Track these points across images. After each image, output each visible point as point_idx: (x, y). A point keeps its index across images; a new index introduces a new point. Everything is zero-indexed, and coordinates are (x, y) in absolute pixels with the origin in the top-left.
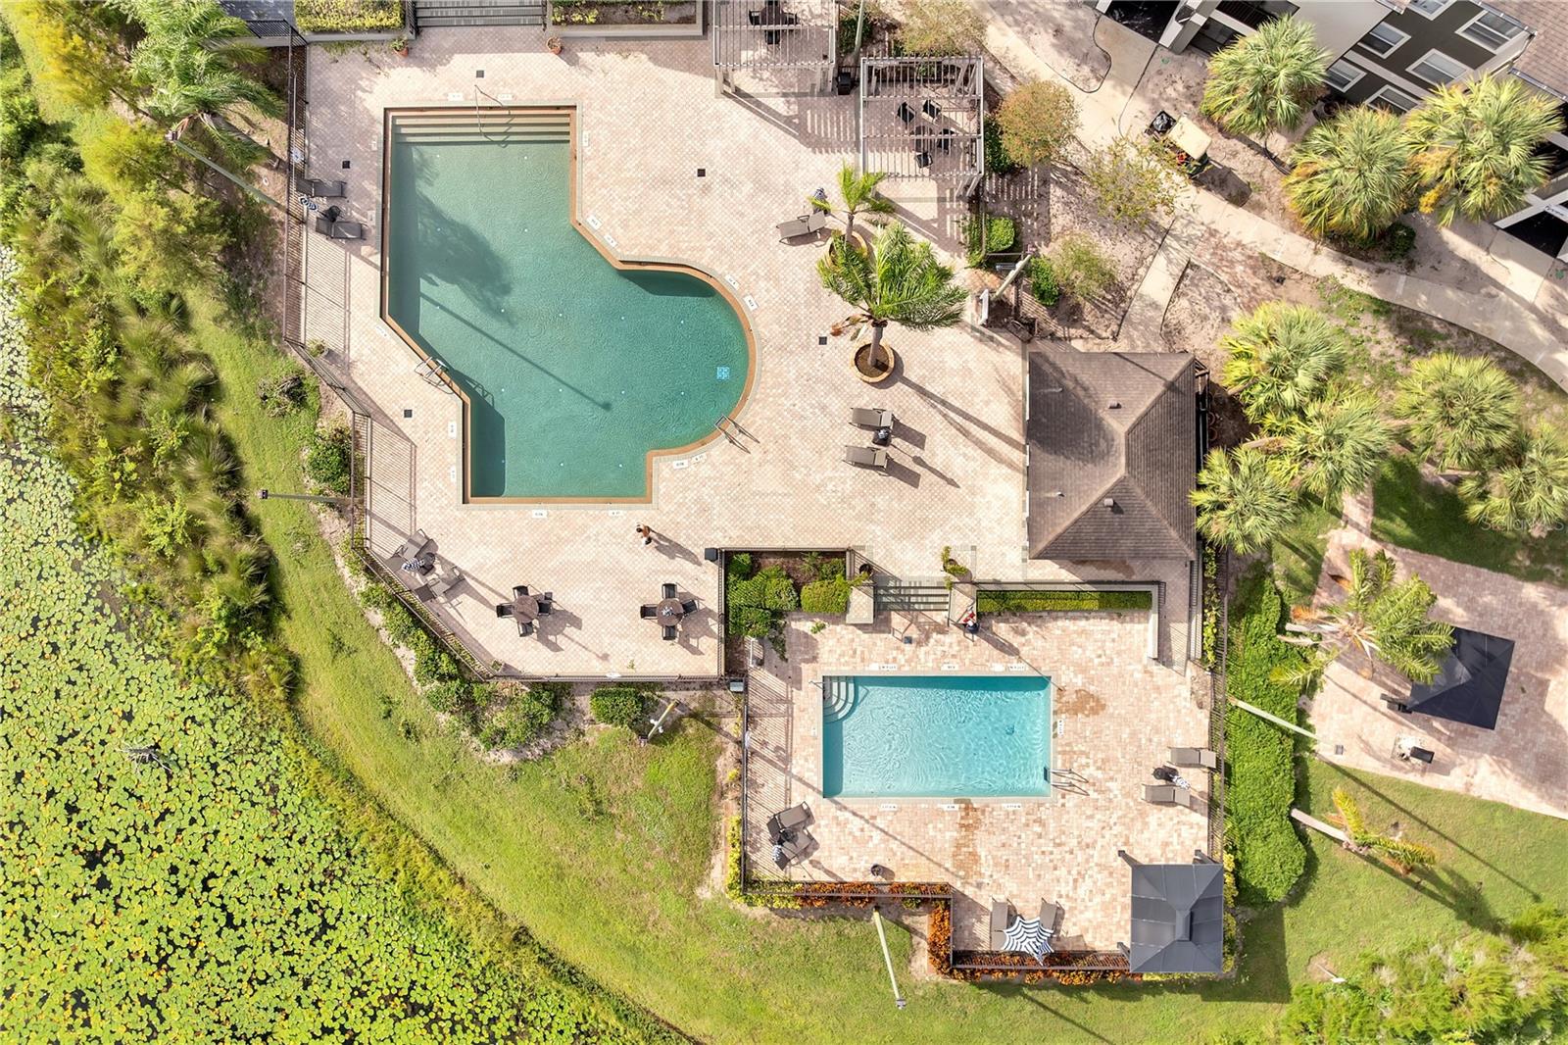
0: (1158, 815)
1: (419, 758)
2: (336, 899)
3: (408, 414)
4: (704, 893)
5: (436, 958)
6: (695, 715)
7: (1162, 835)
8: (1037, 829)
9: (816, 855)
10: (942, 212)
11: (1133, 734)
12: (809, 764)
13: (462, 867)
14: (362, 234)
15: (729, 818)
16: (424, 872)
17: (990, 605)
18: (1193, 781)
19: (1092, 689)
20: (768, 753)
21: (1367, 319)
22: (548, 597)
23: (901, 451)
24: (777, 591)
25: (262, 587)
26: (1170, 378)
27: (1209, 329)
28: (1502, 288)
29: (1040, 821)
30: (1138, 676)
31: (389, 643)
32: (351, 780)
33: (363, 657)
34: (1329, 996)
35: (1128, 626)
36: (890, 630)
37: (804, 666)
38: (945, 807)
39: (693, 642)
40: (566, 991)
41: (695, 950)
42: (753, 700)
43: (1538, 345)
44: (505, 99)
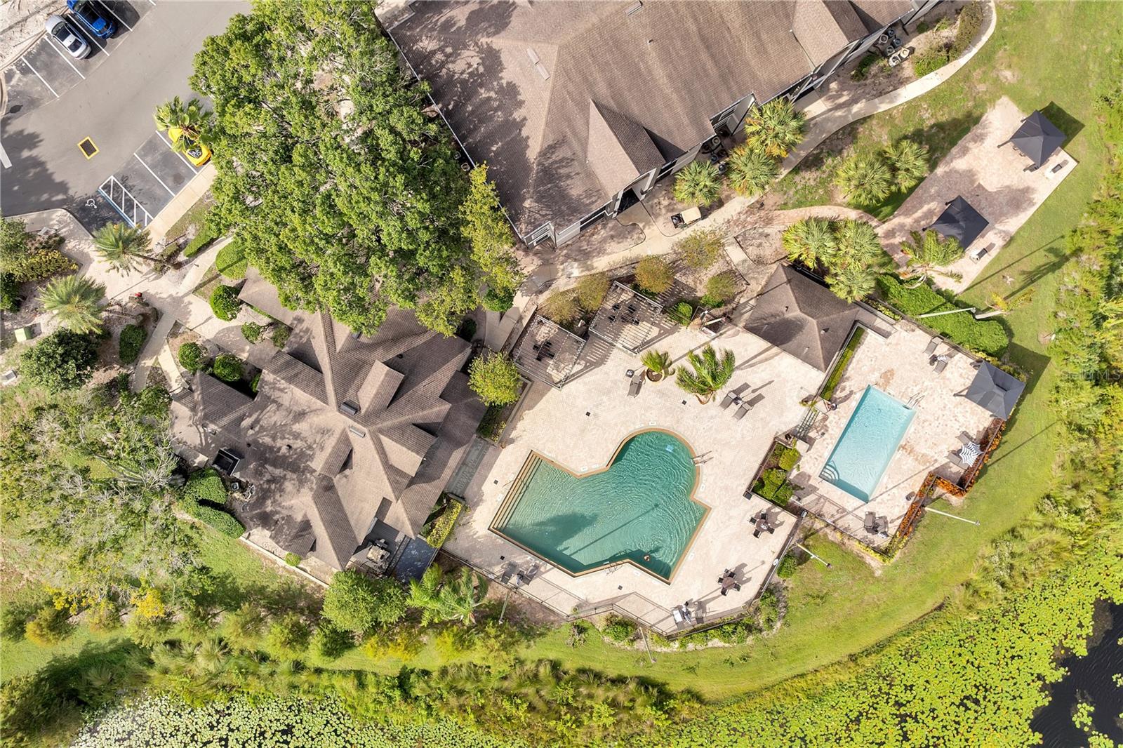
0: (948, 372)
1: (757, 661)
2: (794, 728)
3: (620, 588)
4: (878, 573)
5: (841, 699)
6: (806, 538)
7: (956, 374)
8: (927, 424)
9: (889, 519)
10: (658, 325)
11: (910, 364)
12: (851, 502)
13: (810, 668)
14: (536, 567)
15: (856, 547)
16: (804, 685)
17: (828, 394)
18: (942, 349)
19: (883, 371)
20: (837, 516)
21: (797, 178)
22: (727, 571)
23: (746, 396)
24: (776, 477)
25: (651, 689)
26: (785, 280)
27: (766, 245)
28: (815, 118)
29: (924, 421)
30: (888, 349)
31: (703, 647)
32: (749, 695)
33: (703, 662)
34: (1058, 343)
35: (866, 342)
36: (814, 440)
37: (810, 483)
38: (898, 456)
39: (777, 522)
40: (884, 652)
41: (898, 589)
42: (813, 511)
43: (845, 117)
44: (512, 478)
